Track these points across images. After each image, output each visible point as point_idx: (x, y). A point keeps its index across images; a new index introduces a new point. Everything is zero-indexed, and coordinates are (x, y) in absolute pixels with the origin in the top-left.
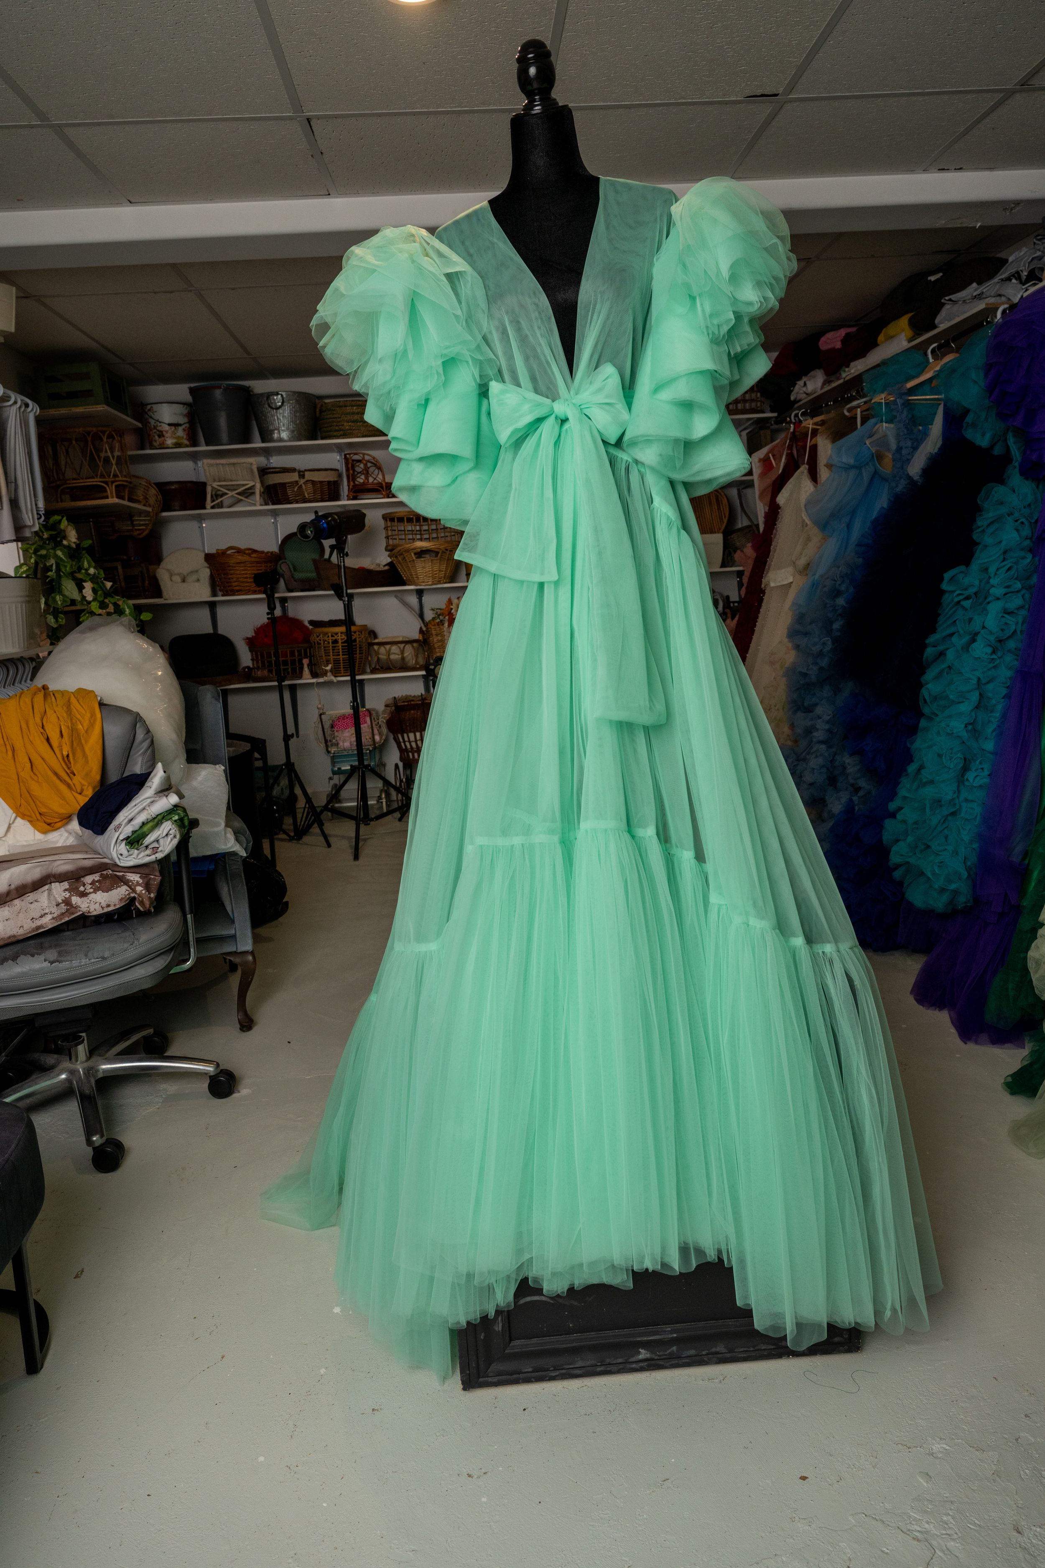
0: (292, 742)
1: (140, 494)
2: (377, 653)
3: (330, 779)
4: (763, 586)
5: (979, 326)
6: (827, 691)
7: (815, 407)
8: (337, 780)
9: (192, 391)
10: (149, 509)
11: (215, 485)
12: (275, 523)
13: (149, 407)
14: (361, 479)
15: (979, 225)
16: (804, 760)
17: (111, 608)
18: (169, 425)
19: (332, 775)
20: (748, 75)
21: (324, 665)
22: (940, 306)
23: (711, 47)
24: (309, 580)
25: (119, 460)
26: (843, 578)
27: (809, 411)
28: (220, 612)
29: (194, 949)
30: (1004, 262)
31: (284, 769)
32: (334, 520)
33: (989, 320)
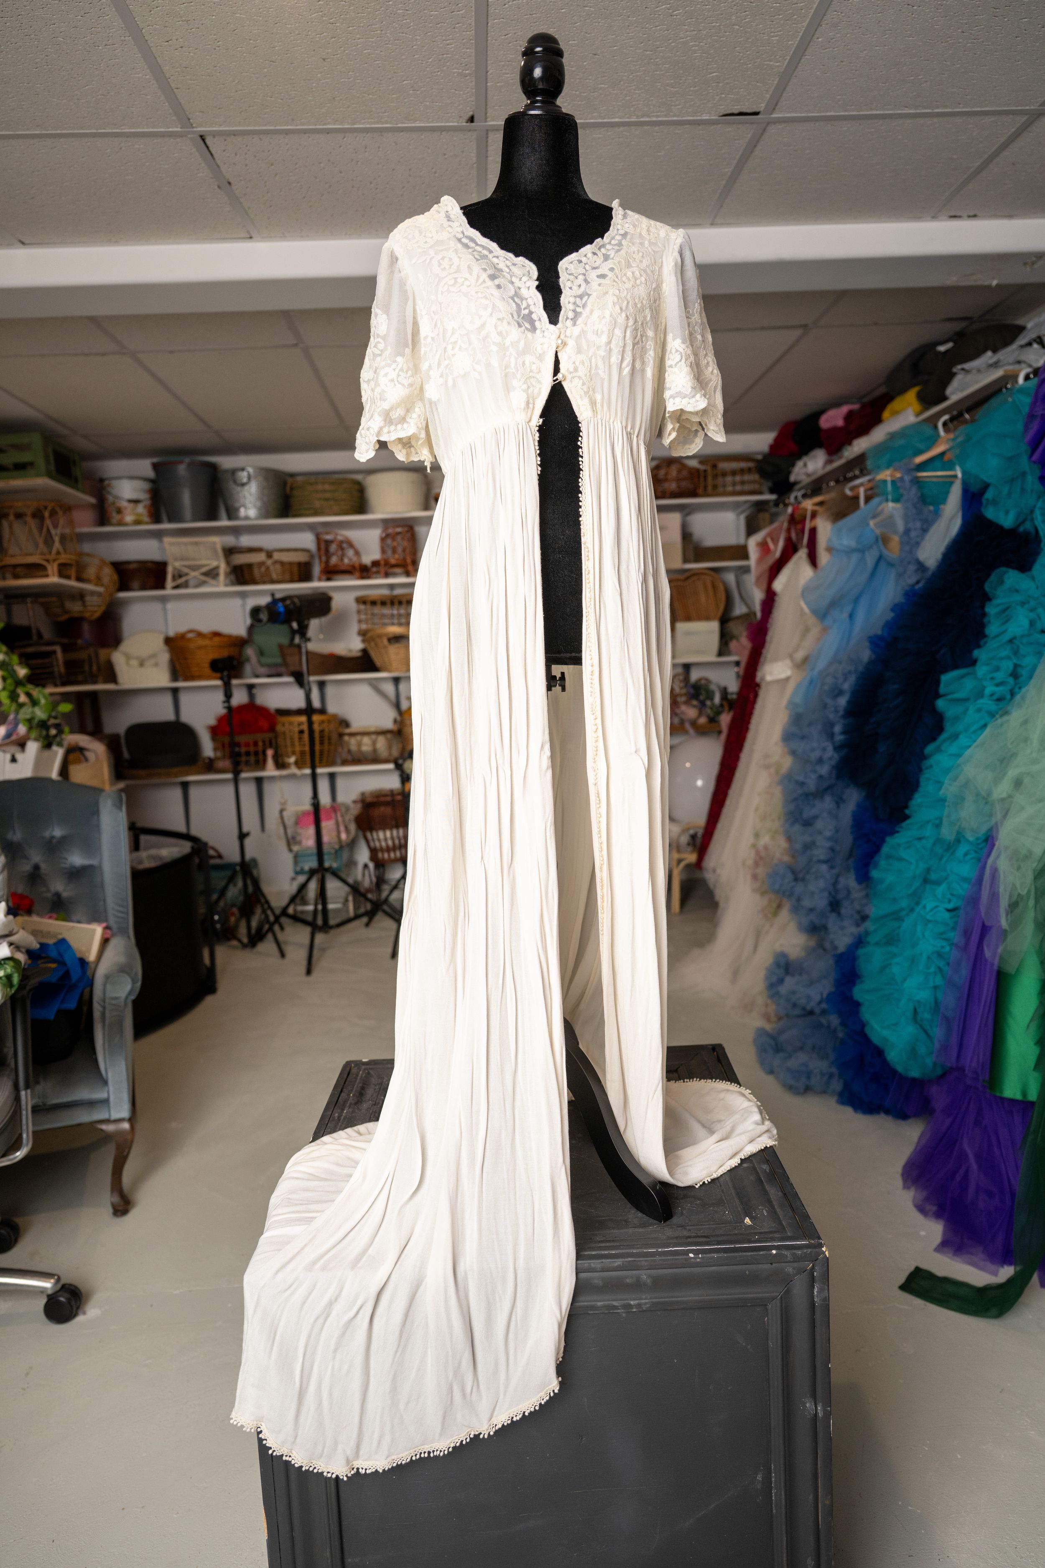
0: (247, 842)
1: (91, 572)
2: (348, 744)
3: (293, 879)
4: (758, 679)
5: (999, 391)
6: (828, 802)
7: (816, 487)
8: (302, 879)
9: (155, 466)
10: (100, 589)
11: (177, 564)
12: (244, 605)
13: (106, 482)
14: (334, 560)
15: (994, 283)
16: (803, 880)
17: (23, 698)
18: (130, 501)
19: (291, 874)
20: (721, 85)
21: (289, 757)
22: (952, 376)
23: (673, 44)
24: (275, 665)
25: (63, 538)
26: (846, 676)
27: (809, 492)
28: (184, 698)
29: (28, 1136)
30: (1022, 329)
31: (238, 868)
32: (294, 603)
33: (1009, 386)
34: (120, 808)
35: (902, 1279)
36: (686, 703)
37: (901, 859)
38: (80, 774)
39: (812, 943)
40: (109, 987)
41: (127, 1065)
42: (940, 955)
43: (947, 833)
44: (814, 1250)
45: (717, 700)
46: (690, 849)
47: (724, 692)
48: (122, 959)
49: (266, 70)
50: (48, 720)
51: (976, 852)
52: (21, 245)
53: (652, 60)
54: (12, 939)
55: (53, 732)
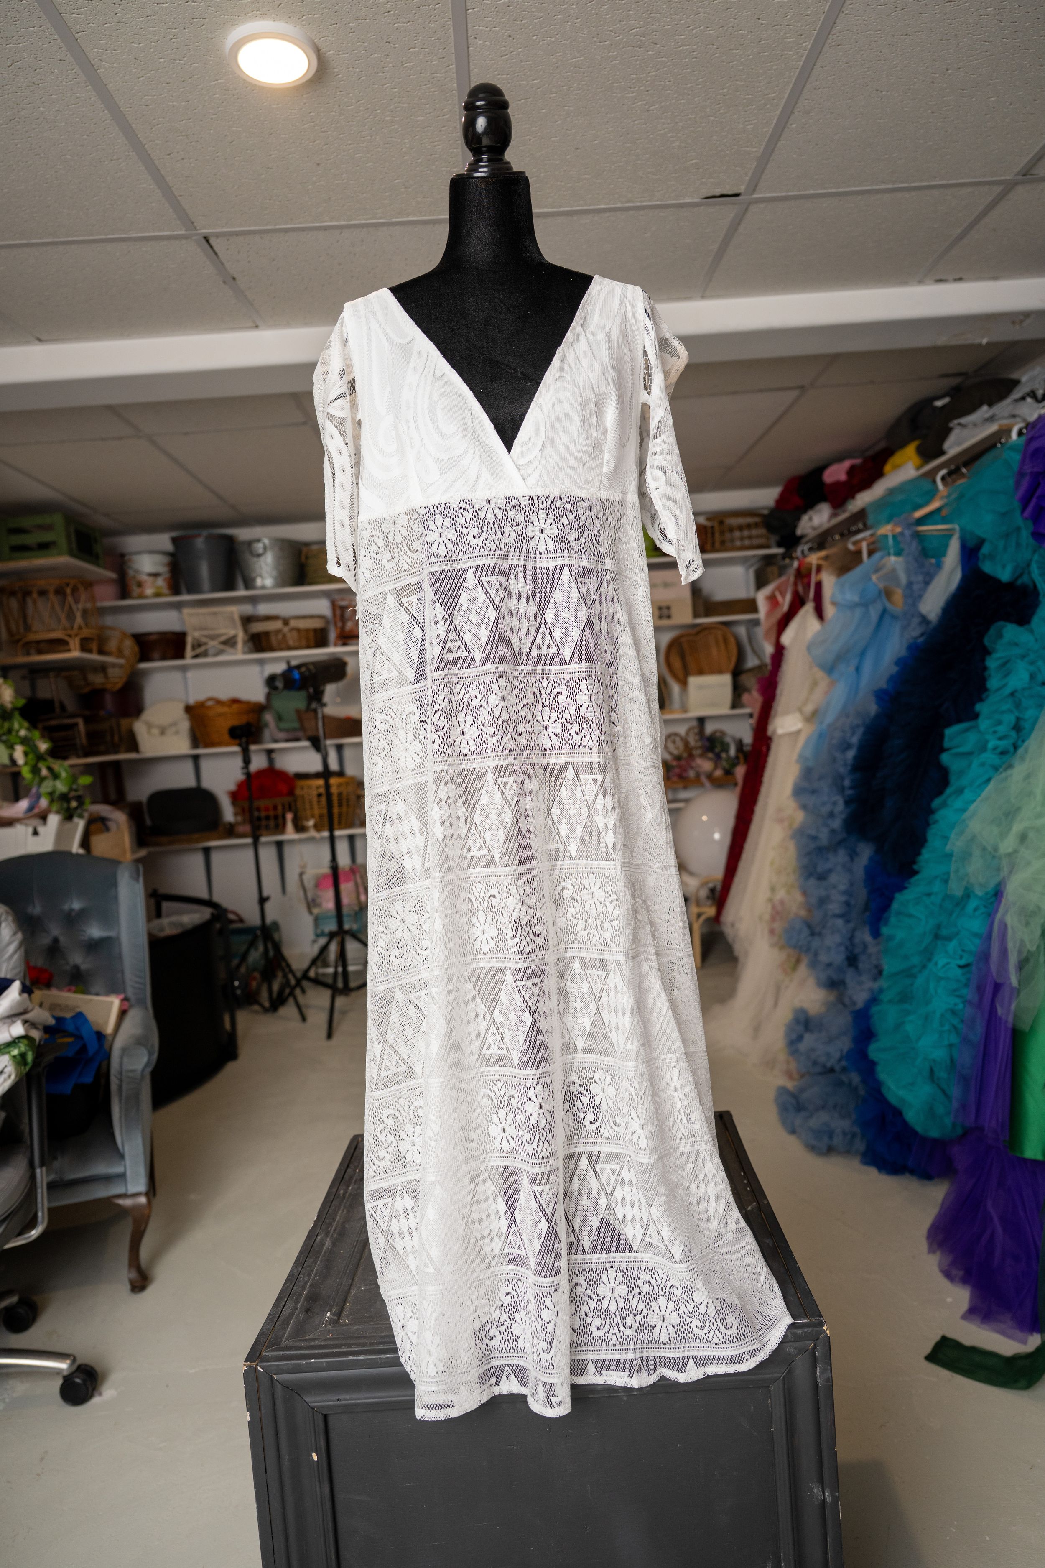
0: (268, 906)
1: (112, 645)
3: (314, 942)
4: (769, 732)
5: (994, 446)
6: (841, 856)
7: (821, 541)
8: (322, 941)
9: (174, 540)
10: (121, 661)
11: (197, 634)
13: (127, 558)
14: (349, 625)
15: (985, 341)
16: (820, 934)
17: (44, 772)
18: (150, 575)
19: (312, 937)
20: (701, 170)
21: (308, 820)
22: (948, 431)
23: (652, 136)
24: (294, 730)
25: (85, 612)
26: (853, 729)
27: (815, 545)
28: (204, 765)
29: (43, 1212)
30: (1016, 383)
31: (259, 933)
32: (308, 670)
33: (1003, 441)
34: (137, 880)
35: (928, 1349)
36: (702, 756)
37: (910, 916)
38: (102, 845)
39: (832, 998)
40: (125, 1060)
41: (143, 1139)
42: (953, 1012)
43: (956, 889)
44: (815, 1329)
45: (732, 752)
46: (709, 902)
47: (740, 744)
48: (138, 1031)
49: (263, 176)
50: (69, 793)
51: (985, 907)
52: (37, 342)
53: (633, 152)
54: (27, 1016)
55: (74, 804)
